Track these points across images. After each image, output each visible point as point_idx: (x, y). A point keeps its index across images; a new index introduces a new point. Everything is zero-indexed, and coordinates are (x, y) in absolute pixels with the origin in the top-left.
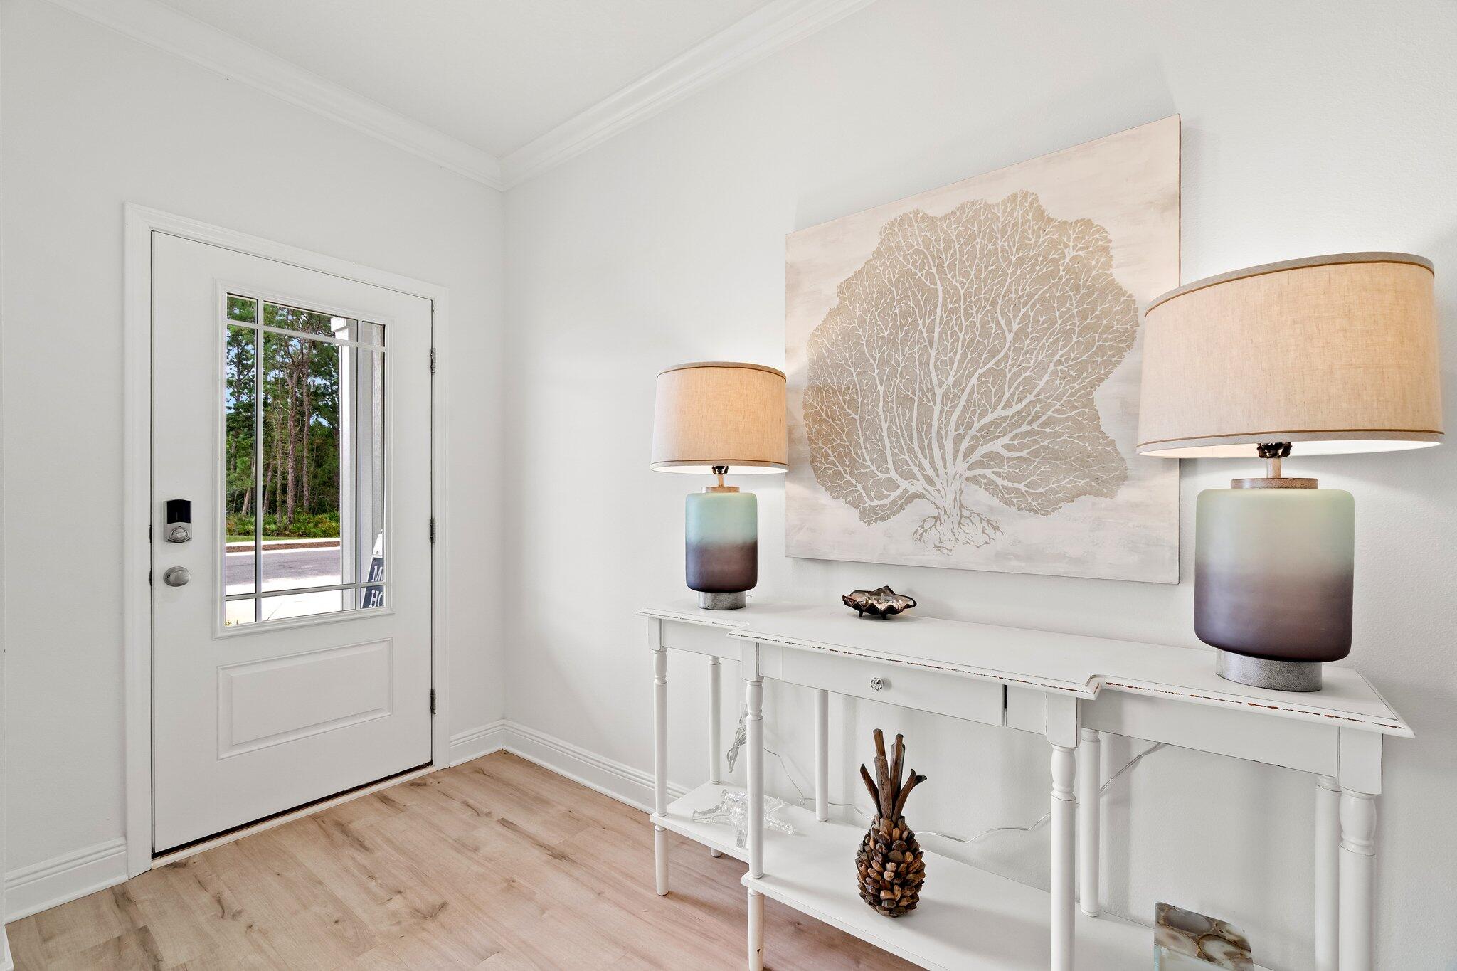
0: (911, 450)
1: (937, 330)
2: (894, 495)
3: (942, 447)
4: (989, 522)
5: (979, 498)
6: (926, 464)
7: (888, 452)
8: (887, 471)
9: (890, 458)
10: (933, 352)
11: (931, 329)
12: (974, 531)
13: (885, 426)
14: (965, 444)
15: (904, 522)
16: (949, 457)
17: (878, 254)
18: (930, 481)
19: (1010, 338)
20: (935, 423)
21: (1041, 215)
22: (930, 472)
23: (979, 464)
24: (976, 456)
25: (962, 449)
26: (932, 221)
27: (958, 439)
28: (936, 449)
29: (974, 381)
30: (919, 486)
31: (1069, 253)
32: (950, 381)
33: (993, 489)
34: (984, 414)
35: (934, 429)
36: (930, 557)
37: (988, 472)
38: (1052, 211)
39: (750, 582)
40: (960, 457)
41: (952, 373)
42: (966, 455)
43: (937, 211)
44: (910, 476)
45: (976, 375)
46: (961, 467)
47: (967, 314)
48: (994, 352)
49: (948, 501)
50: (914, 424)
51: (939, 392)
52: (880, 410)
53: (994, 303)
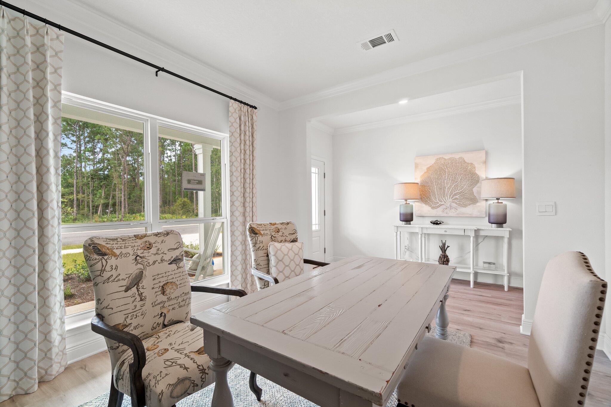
0: (441, 197)
1: (446, 178)
2: (439, 204)
3: (447, 196)
4: (456, 209)
5: (454, 205)
6: (444, 199)
7: (437, 197)
8: (437, 200)
9: (437, 198)
10: (446, 181)
11: (445, 177)
12: (453, 210)
13: (436, 193)
14: (451, 196)
15: (440, 209)
16: (449, 199)
17: (435, 163)
18: (445, 202)
19: (459, 180)
20: (446, 192)
21: (464, 161)
22: (445, 201)
23: (454, 199)
24: (453, 198)
25: (451, 197)
26: (445, 159)
27: (450, 195)
28: (446, 197)
29: (453, 186)
30: (443, 203)
31: (469, 168)
32: (449, 186)
33: (456, 204)
34: (455, 192)
35: (446, 194)
36: (446, 215)
37: (456, 201)
38: (466, 161)
39: (412, 220)
40: (451, 198)
41: (449, 185)
42: (452, 198)
43: (446, 158)
44: (441, 201)
45: (453, 185)
46: (451, 200)
47: (452, 175)
48: (457, 182)
49: (448, 205)
50: (442, 193)
51: (447, 188)
52: (435, 190)
53: (457, 174)
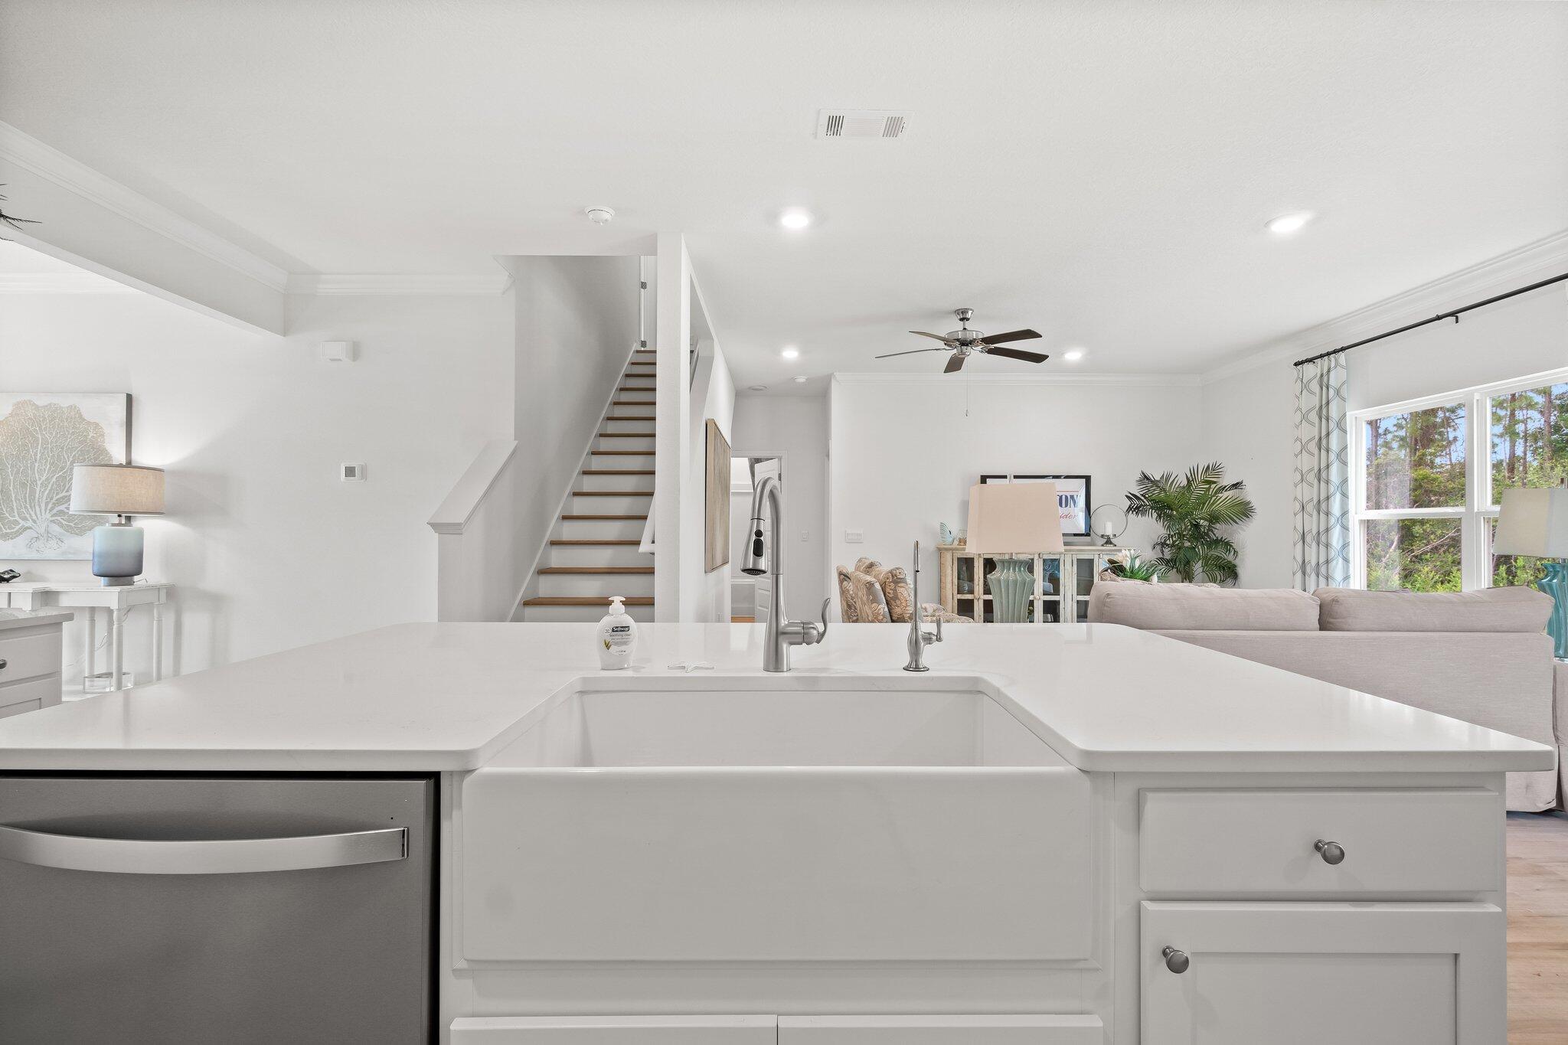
0: (26, 507)
1: (39, 455)
2: (18, 527)
3: (40, 506)
4: (59, 539)
5: (56, 529)
6: (33, 513)
7: (15, 507)
8: (14, 516)
9: (16, 511)
10: (37, 465)
11: (36, 454)
12: (53, 543)
13: (13, 496)
14: (50, 506)
15: (21, 541)
16: (43, 511)
17: (11, 415)
18: (34, 522)
19: (68, 463)
20: (37, 495)
21: (81, 416)
22: (34, 518)
23: (55, 515)
24: (55, 511)
25: (49, 508)
26: (37, 407)
27: (47, 504)
28: (37, 507)
29: (54, 480)
30: (29, 524)
31: (91, 434)
32: (44, 478)
33: (61, 525)
34: (57, 494)
35: (37, 499)
36: (34, 555)
37: (59, 518)
38: (86, 416)
40: (48, 511)
41: (45, 475)
42: (50, 511)
43: (39, 403)
44: (25, 519)
45: (55, 477)
46: (48, 516)
47: (52, 451)
48: (63, 468)
49: (42, 530)
50: (27, 495)
51: (39, 483)
52: (11, 488)
53: (62, 448)
